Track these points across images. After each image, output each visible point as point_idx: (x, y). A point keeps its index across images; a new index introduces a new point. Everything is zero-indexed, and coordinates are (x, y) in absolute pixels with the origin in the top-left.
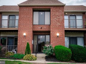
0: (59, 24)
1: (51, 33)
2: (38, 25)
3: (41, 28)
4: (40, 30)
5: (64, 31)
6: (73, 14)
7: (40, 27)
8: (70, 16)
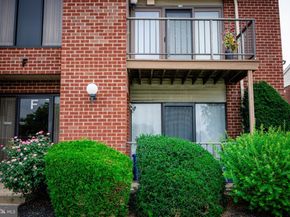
0: (103, 42)
1: (63, 81)
2: (10, 48)
3: (25, 62)
4: (19, 70)
5: (124, 74)
6: (180, 6)
7: (20, 59)
8: (167, 11)
